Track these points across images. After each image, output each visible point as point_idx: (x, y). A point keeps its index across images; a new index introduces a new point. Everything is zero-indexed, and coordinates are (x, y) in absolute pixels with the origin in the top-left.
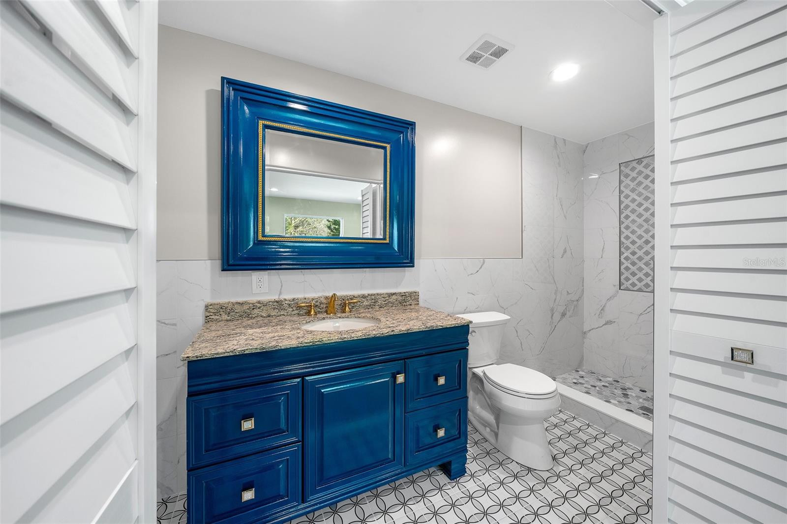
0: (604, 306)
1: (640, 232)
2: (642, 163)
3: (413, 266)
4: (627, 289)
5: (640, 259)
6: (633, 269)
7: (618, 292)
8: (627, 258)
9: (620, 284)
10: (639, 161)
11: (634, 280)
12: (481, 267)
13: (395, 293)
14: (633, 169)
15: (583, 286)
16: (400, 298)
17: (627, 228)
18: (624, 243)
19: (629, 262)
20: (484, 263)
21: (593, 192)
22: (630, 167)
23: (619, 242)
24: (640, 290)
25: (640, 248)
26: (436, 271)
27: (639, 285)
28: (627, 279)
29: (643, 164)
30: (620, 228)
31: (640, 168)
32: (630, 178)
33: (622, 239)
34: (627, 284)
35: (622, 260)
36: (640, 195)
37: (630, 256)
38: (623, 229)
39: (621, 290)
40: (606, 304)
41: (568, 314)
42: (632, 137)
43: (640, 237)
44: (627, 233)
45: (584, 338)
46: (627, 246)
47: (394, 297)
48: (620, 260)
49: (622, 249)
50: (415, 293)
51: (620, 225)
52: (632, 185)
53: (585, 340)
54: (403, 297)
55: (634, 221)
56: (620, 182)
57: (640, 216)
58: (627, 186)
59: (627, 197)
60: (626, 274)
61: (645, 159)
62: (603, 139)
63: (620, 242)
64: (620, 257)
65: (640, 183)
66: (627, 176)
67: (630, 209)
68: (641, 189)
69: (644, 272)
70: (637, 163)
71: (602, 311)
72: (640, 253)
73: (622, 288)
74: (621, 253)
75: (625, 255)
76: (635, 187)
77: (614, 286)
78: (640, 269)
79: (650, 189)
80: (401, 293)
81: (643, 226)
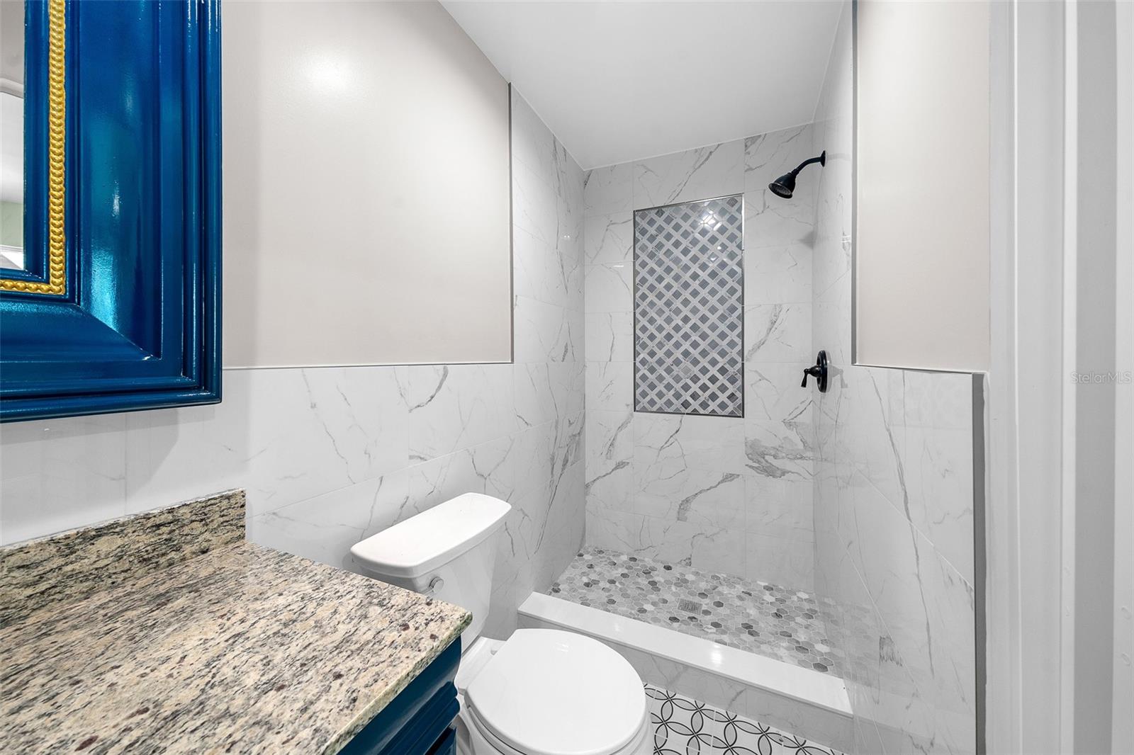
0: (614, 439)
1: (660, 321)
2: (662, 214)
3: (216, 397)
4: (644, 410)
5: (660, 362)
6: (652, 377)
7: (632, 415)
8: (643, 362)
9: (636, 402)
10: (660, 211)
11: (652, 395)
12: (440, 387)
13: (116, 525)
14: (651, 222)
15: (584, 408)
16: (143, 541)
17: (644, 314)
18: (639, 337)
19: (646, 367)
20: (445, 375)
21: (598, 252)
22: (647, 219)
23: (633, 336)
24: (660, 411)
25: (660, 345)
26: (313, 406)
27: (660, 403)
28: (644, 394)
29: (665, 216)
30: (634, 313)
31: (660, 221)
32: (647, 236)
33: (638, 332)
34: (644, 402)
35: (638, 364)
36: (660, 263)
37: (648, 358)
38: (638, 316)
39: (636, 413)
40: (616, 435)
41: (571, 459)
42: (652, 171)
43: (660, 329)
44: (643, 321)
45: (586, 494)
46: (644, 343)
47: (104, 545)
48: (635, 363)
49: (638, 348)
50: (228, 498)
51: (634, 310)
52: (651, 247)
53: (587, 498)
54: (164, 529)
55: (652, 304)
56: (635, 241)
57: (660, 296)
58: (643, 248)
59: (644, 265)
60: (643, 386)
61: (666, 209)
62: (612, 167)
63: (636, 337)
64: (635, 360)
65: (660, 246)
66: (644, 232)
67: (647, 285)
68: (661, 254)
69: (665, 382)
70: (656, 214)
71: (611, 448)
72: (660, 354)
73: (637, 409)
74: (636, 354)
75: (641, 356)
76: (654, 250)
77: (628, 405)
78: (661, 378)
79: (672, 256)
80: (147, 517)
81: (664, 312)
